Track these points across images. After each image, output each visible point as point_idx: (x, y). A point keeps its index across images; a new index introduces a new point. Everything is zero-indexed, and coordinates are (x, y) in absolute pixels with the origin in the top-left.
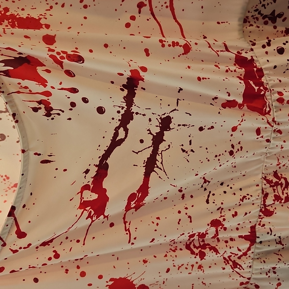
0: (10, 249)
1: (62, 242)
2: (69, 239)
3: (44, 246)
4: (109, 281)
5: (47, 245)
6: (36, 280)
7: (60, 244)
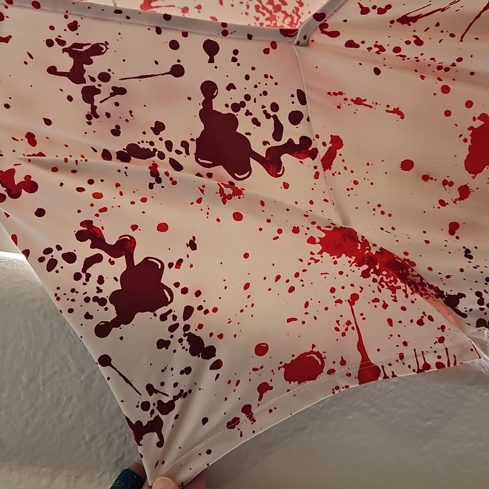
0: (359, 3)
1: (428, 28)
2: (440, 28)
3: (402, 24)
4: (478, 119)
5: (407, 24)
6: (377, 71)
7: (425, 31)
